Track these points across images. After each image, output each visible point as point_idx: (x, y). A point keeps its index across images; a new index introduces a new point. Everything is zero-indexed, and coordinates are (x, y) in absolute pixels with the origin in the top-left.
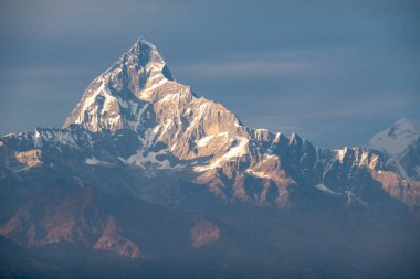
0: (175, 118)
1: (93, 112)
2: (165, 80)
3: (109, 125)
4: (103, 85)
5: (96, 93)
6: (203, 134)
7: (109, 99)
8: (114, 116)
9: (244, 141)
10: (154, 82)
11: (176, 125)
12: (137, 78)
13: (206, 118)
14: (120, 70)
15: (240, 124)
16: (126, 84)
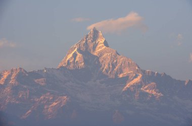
0: (109, 64)
1: (71, 61)
2: (105, 47)
3: (79, 67)
4: (76, 49)
5: (73, 52)
6: (121, 72)
7: (79, 55)
8: (81, 63)
9: (140, 76)
10: (100, 48)
11: (109, 68)
12: (92, 45)
13: (123, 65)
14: (84, 42)
15: (139, 67)
16: (87, 49)
